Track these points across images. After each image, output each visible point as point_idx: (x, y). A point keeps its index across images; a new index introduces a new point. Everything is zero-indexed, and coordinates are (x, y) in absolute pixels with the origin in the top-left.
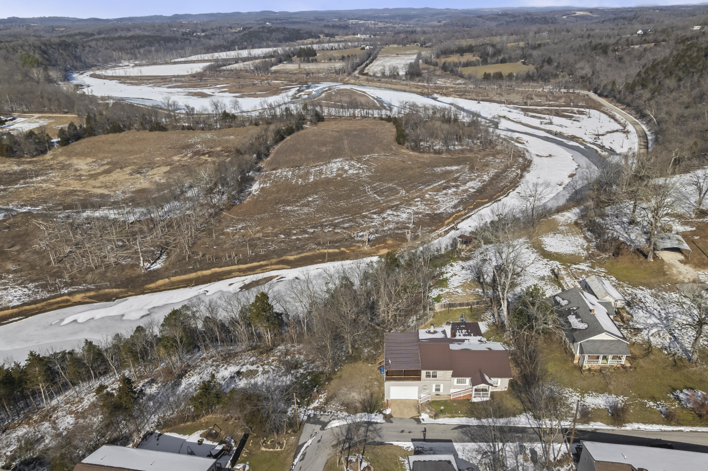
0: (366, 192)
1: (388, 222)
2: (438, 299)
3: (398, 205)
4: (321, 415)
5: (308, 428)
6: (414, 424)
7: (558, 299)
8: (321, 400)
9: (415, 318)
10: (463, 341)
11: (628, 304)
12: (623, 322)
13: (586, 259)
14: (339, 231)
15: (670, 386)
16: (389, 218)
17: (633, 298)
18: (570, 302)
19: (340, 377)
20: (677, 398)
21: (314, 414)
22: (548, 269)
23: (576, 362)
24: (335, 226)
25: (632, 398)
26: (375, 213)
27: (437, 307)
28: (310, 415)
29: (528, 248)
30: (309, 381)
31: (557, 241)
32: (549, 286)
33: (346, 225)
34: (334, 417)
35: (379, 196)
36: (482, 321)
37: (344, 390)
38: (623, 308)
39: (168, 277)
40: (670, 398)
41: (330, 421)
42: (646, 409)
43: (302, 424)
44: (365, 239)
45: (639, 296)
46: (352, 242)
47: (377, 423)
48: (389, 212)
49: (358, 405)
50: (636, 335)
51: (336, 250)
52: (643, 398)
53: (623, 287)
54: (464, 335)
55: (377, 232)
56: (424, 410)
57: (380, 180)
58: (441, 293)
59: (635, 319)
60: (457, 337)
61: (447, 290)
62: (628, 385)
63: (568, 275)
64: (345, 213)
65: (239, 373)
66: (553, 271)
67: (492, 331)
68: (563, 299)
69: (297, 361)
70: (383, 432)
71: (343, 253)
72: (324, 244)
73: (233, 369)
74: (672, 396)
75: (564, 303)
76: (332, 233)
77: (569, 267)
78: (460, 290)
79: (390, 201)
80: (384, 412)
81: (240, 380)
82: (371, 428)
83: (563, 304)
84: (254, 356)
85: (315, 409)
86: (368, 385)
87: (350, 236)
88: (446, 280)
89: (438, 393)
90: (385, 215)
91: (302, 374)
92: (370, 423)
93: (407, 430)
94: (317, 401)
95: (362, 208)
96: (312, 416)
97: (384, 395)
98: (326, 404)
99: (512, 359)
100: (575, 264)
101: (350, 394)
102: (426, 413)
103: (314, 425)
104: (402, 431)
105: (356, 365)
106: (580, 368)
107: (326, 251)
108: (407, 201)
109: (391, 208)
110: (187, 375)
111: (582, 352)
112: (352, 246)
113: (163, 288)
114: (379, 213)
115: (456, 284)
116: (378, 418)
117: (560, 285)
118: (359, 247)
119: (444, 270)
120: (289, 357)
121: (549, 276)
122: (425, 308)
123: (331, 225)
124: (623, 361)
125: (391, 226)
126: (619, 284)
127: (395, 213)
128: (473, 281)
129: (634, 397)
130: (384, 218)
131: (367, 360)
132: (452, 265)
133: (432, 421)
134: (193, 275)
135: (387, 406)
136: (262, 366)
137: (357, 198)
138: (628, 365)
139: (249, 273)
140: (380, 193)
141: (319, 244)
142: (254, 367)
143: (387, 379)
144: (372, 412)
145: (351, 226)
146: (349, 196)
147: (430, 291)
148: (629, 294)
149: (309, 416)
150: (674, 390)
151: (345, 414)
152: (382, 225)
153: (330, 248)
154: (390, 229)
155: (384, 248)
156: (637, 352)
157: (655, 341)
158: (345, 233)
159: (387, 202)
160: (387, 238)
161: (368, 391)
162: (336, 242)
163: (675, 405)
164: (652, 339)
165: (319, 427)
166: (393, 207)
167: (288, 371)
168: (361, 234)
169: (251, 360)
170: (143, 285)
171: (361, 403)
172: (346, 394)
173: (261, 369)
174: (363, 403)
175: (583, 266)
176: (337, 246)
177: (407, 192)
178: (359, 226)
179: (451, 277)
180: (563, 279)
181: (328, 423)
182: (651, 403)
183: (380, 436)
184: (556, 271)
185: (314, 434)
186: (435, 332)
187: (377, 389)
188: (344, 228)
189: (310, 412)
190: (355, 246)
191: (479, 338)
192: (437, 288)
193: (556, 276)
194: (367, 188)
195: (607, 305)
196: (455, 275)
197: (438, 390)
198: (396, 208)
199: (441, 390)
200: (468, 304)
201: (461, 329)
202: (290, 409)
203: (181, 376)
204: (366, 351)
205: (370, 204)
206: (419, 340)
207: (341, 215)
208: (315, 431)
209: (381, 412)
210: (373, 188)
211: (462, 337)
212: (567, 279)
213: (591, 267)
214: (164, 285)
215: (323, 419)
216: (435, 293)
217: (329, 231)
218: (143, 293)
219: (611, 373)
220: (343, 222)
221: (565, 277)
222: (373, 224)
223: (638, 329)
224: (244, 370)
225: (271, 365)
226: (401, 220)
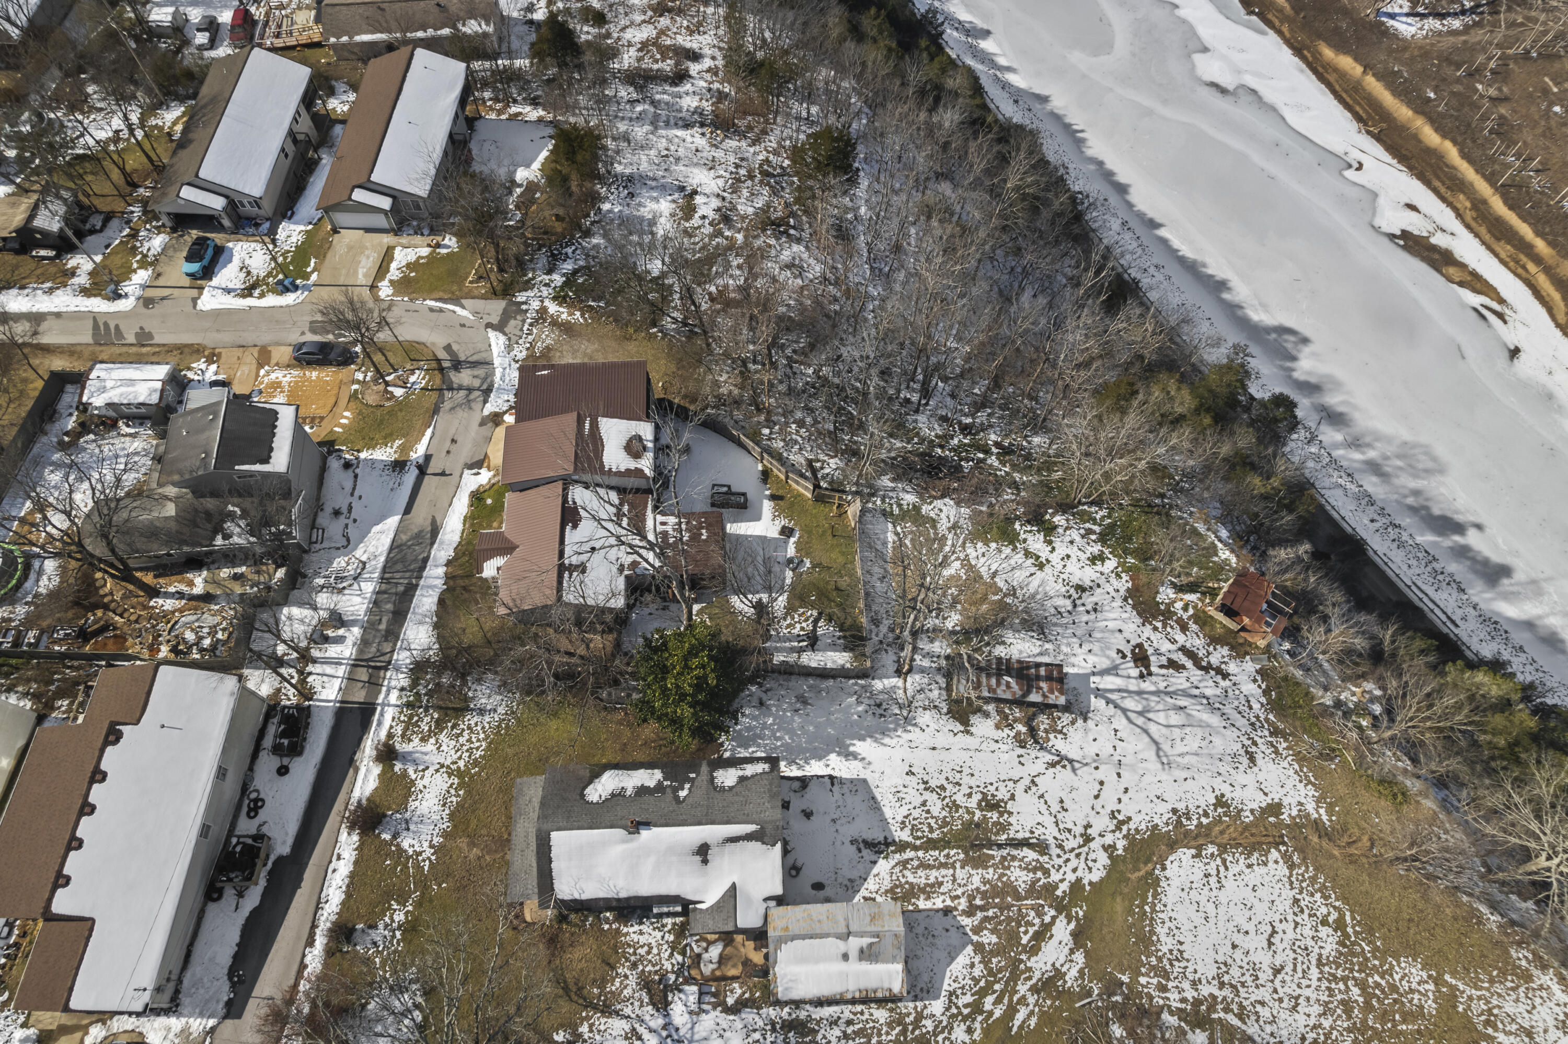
4: (524, 321)
6: (468, 459)
8: (565, 316)
21: (528, 310)
28: (528, 304)
34: (515, 338)
39: (1367, 68)
41: (506, 335)
42: (386, 898)
47: (485, 402)
56: (499, 473)
58: (942, 526)
61: (956, 540)
70: (461, 414)
78: (952, 571)
82: (475, 394)
88: (1011, 540)
92: (487, 392)
93: (455, 448)
94: (564, 310)
96: (525, 307)
98: (554, 323)
102: (492, 479)
103: (500, 312)
104: (453, 441)
113: (1332, 78)
115: (985, 564)
116: (498, 404)
119: (1073, 538)
132: (1099, 558)
133: (466, 489)
134: (1403, 112)
139: (1483, 230)
144: (519, 395)
149: (524, 303)
151: (522, 355)
157: (609, 1030)
164: (620, 1024)
165: (496, 320)
170: (1320, 36)
181: (502, 332)
182: (399, 917)
183: (453, 409)
185: (481, 315)
189: (536, 303)
208: (486, 316)
214: (1342, 75)
215: (513, 323)
218: (1298, 51)
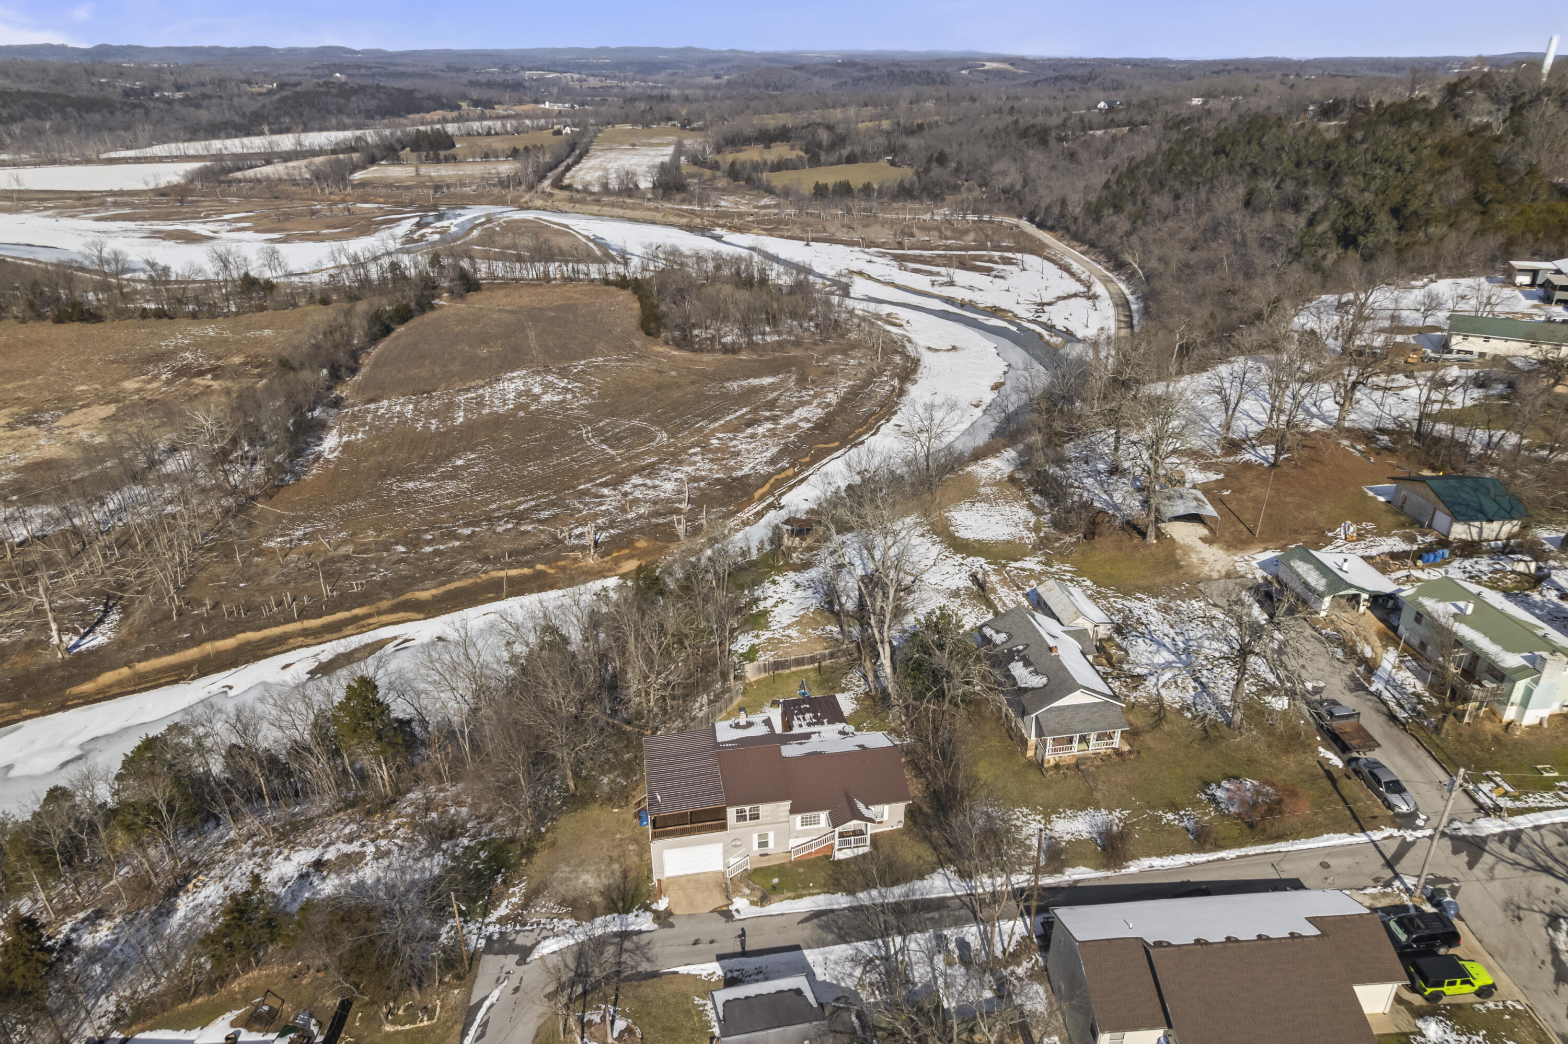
0: (583, 441)
1: (636, 501)
2: (750, 656)
3: (654, 464)
4: (517, 932)
5: (490, 965)
6: (719, 924)
7: (988, 631)
8: (514, 900)
9: (705, 699)
10: (807, 736)
11: (1119, 630)
12: (1111, 665)
13: (1036, 548)
14: (529, 528)
15: (1199, 778)
16: (638, 494)
17: (1125, 618)
18: (1010, 636)
19: (553, 844)
20: (1213, 799)
21: (501, 933)
22: (965, 575)
23: (1030, 753)
24: (520, 517)
25: (1136, 811)
26: (605, 485)
27: (751, 672)
28: (491, 935)
29: (923, 535)
30: (484, 862)
31: (978, 517)
32: (969, 609)
33: (544, 514)
34: (545, 933)
35: (611, 447)
36: (843, 690)
37: (564, 871)
38: (1110, 639)
39: (127, 664)
40: (1200, 801)
41: (538, 943)
42: (1162, 828)
43: (474, 958)
44: (588, 540)
45: (1137, 612)
46: (560, 550)
47: (640, 932)
48: (636, 480)
49: (596, 899)
50: (1135, 688)
51: (526, 571)
52: (1155, 808)
53: (1106, 598)
54: (809, 725)
55: (612, 523)
56: (738, 892)
57: (611, 414)
58: (756, 641)
59: (1132, 657)
60: (796, 730)
61: (768, 634)
62: (1128, 787)
63: (1003, 582)
64: (540, 488)
65: (318, 864)
66: (974, 577)
67: (864, 709)
68: (998, 632)
69: (453, 822)
70: (656, 950)
71: (541, 575)
72: (498, 558)
73: (304, 857)
74: (1203, 797)
75: (999, 638)
76: (513, 533)
77: (1005, 566)
78: (794, 633)
79: (637, 456)
80: (654, 907)
81: (324, 878)
82: (627, 945)
83: (998, 642)
84: (352, 821)
85: (502, 921)
86: (615, 854)
87: (555, 537)
88: (765, 613)
89: (764, 850)
90: (627, 488)
91: (467, 848)
92: (624, 935)
93: (705, 938)
94: (505, 903)
95: (576, 476)
96: (496, 936)
97: (650, 870)
98: (525, 906)
99: (908, 762)
100: (1016, 560)
101: (577, 878)
102: (743, 896)
103: (501, 957)
104: (696, 943)
105: (587, 813)
106: (1039, 765)
107: (502, 574)
108: (673, 454)
109: (639, 471)
110: (190, 886)
111: (1040, 733)
112: (559, 558)
113: (115, 691)
114: (613, 484)
115: (786, 621)
116: (642, 922)
117: (990, 605)
118: (576, 560)
119: (758, 593)
120: (434, 815)
121: (967, 588)
122: (724, 676)
123: (511, 516)
124: (1117, 742)
125: (642, 511)
126: (1099, 593)
127: (649, 482)
128: (819, 611)
129: (1140, 808)
130: (625, 494)
131: (610, 799)
132: (774, 582)
133: (757, 911)
134: (192, 653)
135: (660, 892)
136: (373, 841)
137: (563, 455)
138: (1126, 748)
139: (326, 637)
140: (614, 441)
141: (485, 560)
142: (355, 847)
143: (656, 836)
144: (627, 911)
145: (555, 517)
146: (546, 452)
147: (733, 639)
148: (1119, 611)
149: (489, 939)
150: (1207, 784)
151: (570, 922)
152: (623, 510)
153: (510, 566)
154: (640, 517)
155: (630, 557)
156: (1139, 721)
157: (1170, 696)
158: (542, 532)
159: (630, 459)
160: (636, 536)
161: (616, 866)
162: (525, 552)
163: (1209, 814)
164: (1163, 692)
165: (513, 958)
166: (643, 468)
167: (433, 847)
168: (577, 531)
169: (347, 831)
171: (602, 894)
172: (568, 879)
173: (370, 849)
174: (606, 893)
175: (1031, 563)
176: (527, 562)
177: (672, 435)
178: (572, 515)
179: (775, 606)
180: (994, 591)
181: (534, 946)
182: (1170, 816)
183: (649, 960)
184: (980, 576)
185: (503, 976)
186: (749, 724)
187: (636, 859)
188: (540, 521)
189: (491, 929)
190: (566, 558)
191: (839, 726)
192: (747, 632)
193: (982, 586)
194: (586, 431)
195: (1079, 635)
196: (783, 601)
197: (763, 844)
198: (651, 471)
199: (771, 845)
200: (812, 660)
201: (802, 712)
202: (446, 928)
203: (173, 892)
204: (606, 781)
205: (593, 465)
206: (717, 745)
207: (531, 493)
208: (505, 970)
209: (647, 908)
210: (599, 432)
211: (806, 729)
212: (1003, 591)
213: (1045, 564)
214: (118, 683)
215: (520, 940)
216: (743, 643)
217: (507, 530)
218: (63, 707)
219: (1097, 767)
220: (537, 509)
221: (998, 587)
222: (604, 508)
223: (1139, 676)
224: (331, 855)
225: (394, 837)
226: (662, 495)
